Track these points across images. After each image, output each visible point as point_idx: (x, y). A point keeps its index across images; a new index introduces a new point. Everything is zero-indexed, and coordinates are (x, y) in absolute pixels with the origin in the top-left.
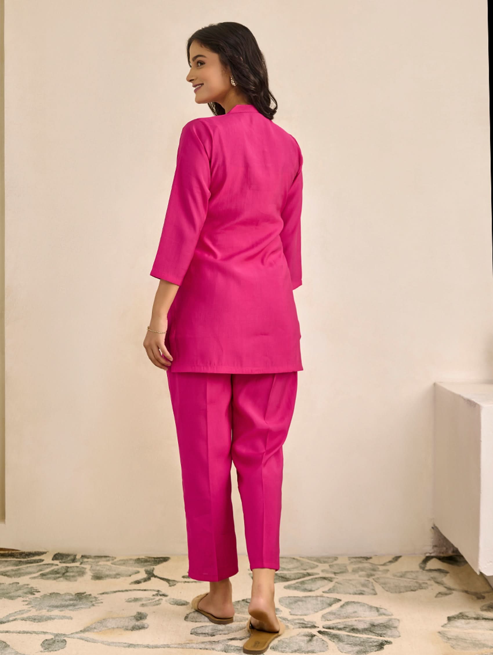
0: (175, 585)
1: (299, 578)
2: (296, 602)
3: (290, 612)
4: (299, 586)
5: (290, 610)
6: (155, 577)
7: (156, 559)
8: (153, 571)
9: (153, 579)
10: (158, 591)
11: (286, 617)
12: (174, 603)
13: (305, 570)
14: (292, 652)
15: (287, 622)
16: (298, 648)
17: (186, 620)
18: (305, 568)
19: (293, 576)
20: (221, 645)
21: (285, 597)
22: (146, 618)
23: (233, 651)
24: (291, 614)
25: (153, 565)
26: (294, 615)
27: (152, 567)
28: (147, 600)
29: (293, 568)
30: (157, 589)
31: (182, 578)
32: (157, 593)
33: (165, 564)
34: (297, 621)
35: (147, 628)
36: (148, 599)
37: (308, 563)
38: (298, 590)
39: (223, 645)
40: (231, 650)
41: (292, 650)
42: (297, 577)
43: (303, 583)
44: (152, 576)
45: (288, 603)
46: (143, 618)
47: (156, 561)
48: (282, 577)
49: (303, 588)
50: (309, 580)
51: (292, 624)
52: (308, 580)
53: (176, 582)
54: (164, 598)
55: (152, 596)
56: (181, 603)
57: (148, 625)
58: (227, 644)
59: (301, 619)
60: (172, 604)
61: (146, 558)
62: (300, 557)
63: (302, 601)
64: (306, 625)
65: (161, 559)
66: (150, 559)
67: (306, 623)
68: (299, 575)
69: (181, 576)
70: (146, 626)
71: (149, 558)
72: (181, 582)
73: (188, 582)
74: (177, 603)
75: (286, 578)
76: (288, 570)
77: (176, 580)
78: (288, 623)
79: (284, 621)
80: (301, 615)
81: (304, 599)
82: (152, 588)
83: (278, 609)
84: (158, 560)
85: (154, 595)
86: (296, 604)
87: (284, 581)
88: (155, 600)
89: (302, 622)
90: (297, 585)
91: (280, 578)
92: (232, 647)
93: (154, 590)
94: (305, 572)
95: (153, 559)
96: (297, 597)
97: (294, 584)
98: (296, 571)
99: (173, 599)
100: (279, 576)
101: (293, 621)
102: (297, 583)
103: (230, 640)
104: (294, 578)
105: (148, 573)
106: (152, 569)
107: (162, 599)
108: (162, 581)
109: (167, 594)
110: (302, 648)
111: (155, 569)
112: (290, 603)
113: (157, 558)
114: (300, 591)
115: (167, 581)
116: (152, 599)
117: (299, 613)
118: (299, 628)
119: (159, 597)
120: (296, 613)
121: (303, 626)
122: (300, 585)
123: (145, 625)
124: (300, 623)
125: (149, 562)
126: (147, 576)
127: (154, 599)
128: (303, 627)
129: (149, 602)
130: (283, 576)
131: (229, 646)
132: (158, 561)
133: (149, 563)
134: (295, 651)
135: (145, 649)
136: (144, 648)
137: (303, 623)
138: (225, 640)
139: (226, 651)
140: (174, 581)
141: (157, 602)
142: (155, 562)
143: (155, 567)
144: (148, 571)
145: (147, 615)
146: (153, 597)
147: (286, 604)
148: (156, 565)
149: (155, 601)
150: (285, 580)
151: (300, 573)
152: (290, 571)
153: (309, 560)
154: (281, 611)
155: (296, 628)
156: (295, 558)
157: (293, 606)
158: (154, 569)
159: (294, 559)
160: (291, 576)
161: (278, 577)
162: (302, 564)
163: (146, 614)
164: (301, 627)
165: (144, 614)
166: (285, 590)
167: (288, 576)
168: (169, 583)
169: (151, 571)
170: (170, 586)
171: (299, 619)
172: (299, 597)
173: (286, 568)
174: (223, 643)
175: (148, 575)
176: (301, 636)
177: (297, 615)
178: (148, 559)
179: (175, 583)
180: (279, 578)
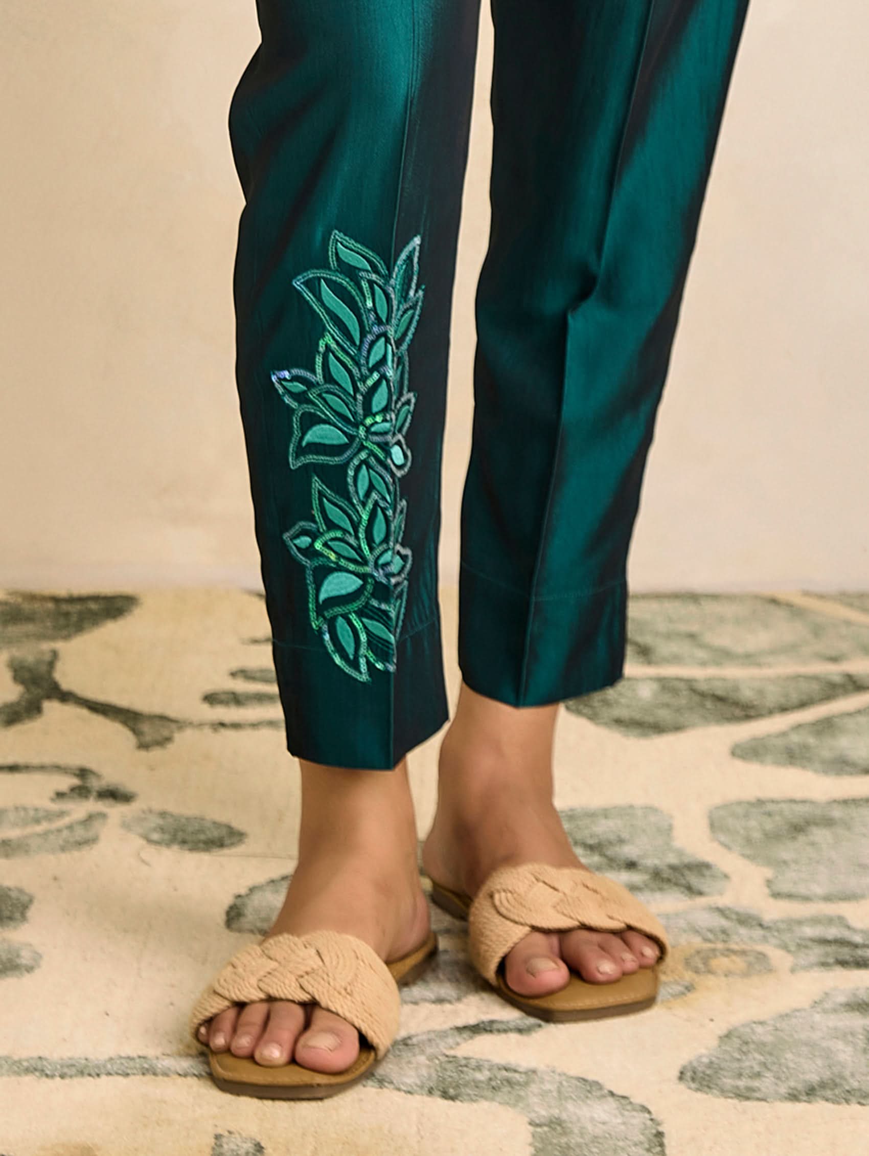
0: (168, 739)
1: (803, 705)
2: (798, 828)
3: (769, 883)
4: (805, 747)
5: (769, 873)
6: (65, 697)
7: (65, 607)
8: (51, 665)
9: (51, 707)
10: (83, 773)
11: (754, 912)
12: (167, 837)
13: (834, 659)
14: (793, 1097)
15: (759, 932)
16: (827, 1075)
17: (234, 926)
18: (833, 653)
19: (773, 696)
20: (422, 1059)
21: (740, 803)
22: (24, 918)
23: (488, 1093)
24: (776, 895)
25: (53, 638)
26: (790, 896)
27: (46, 646)
28: (25, 823)
29: (776, 651)
30: (76, 761)
31: (205, 707)
32: (76, 781)
33: (111, 630)
34: (809, 931)
35: (29, 969)
36: (32, 813)
37: (848, 623)
38: (804, 767)
39: (431, 1058)
40: (477, 1085)
41: (792, 1084)
42: (795, 698)
43: (826, 726)
44: (49, 697)
45: (757, 835)
46: (10, 918)
47: (67, 615)
48: (720, 699)
49: (826, 754)
50: (859, 712)
51: (785, 947)
52: (849, 715)
53: (173, 726)
54: (116, 811)
55: (52, 800)
56: (202, 837)
57: (38, 957)
58: (451, 1053)
59: (830, 921)
60: (157, 843)
61: (12, 600)
62: (807, 594)
63: (828, 822)
64: (860, 952)
65: (93, 606)
66: (37, 605)
67: (858, 939)
68: (804, 686)
69: (198, 696)
70: (25, 958)
71: (32, 597)
72: (201, 725)
73: (236, 726)
74: (180, 835)
75: (736, 704)
76: (749, 659)
77: (171, 713)
78: (765, 939)
79: (743, 931)
80: (828, 898)
81: (837, 813)
82: (47, 760)
83: (707, 866)
84: (78, 607)
85: (60, 795)
86: (802, 838)
87: (733, 719)
88: (66, 820)
89: (833, 932)
90: (795, 738)
91: (709, 704)
92: (479, 1068)
93: (59, 768)
94: (834, 671)
95: (50, 605)
96: (804, 802)
97: (784, 734)
98: (786, 667)
99: (163, 814)
100: (703, 695)
101: (790, 930)
102: (798, 727)
103: (466, 1035)
104: (782, 700)
105: (27, 675)
106: (47, 657)
107: (103, 816)
108: (98, 720)
109: (128, 784)
110: (847, 1073)
111: (62, 654)
112: (772, 837)
113: (72, 600)
114: (816, 771)
115: (125, 723)
116: (50, 816)
117: (819, 890)
118: (824, 964)
119: (92, 805)
120: (802, 890)
121: (840, 958)
122: (812, 741)
123: (18, 956)
124: (824, 942)
125: (30, 618)
126: (22, 696)
127: (61, 814)
128: (843, 963)
129: (39, 829)
130: (719, 693)
131: (461, 1065)
132: (74, 619)
133: (30, 628)
134: (811, 1092)
135: (28, 1079)
136: (18, 1074)
137: (841, 942)
138: (443, 1035)
139: (452, 1092)
140: (163, 718)
141: (80, 833)
142: (62, 621)
143: (59, 645)
144: (30, 670)
145: (31, 901)
146: (55, 807)
147: (749, 841)
148: (67, 638)
149: (70, 827)
150: (738, 712)
151: (815, 678)
152: (759, 665)
153: (851, 605)
154: (726, 876)
155: (808, 967)
156: (781, 596)
157: (786, 851)
158: (55, 654)
159: (774, 601)
160: (761, 692)
161: (696, 698)
162: (817, 631)
163: (21, 891)
164: (831, 960)
165: (14, 894)
166: (739, 764)
167: (747, 694)
168: (136, 732)
169: (43, 669)
170: (143, 746)
171: (815, 921)
172: (812, 802)
173: (739, 649)
174: (429, 1051)
175: (28, 690)
176: (835, 1011)
177: (806, 899)
178: (27, 607)
179: (166, 733)
180: (703, 706)
